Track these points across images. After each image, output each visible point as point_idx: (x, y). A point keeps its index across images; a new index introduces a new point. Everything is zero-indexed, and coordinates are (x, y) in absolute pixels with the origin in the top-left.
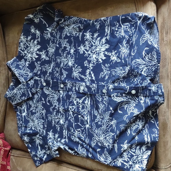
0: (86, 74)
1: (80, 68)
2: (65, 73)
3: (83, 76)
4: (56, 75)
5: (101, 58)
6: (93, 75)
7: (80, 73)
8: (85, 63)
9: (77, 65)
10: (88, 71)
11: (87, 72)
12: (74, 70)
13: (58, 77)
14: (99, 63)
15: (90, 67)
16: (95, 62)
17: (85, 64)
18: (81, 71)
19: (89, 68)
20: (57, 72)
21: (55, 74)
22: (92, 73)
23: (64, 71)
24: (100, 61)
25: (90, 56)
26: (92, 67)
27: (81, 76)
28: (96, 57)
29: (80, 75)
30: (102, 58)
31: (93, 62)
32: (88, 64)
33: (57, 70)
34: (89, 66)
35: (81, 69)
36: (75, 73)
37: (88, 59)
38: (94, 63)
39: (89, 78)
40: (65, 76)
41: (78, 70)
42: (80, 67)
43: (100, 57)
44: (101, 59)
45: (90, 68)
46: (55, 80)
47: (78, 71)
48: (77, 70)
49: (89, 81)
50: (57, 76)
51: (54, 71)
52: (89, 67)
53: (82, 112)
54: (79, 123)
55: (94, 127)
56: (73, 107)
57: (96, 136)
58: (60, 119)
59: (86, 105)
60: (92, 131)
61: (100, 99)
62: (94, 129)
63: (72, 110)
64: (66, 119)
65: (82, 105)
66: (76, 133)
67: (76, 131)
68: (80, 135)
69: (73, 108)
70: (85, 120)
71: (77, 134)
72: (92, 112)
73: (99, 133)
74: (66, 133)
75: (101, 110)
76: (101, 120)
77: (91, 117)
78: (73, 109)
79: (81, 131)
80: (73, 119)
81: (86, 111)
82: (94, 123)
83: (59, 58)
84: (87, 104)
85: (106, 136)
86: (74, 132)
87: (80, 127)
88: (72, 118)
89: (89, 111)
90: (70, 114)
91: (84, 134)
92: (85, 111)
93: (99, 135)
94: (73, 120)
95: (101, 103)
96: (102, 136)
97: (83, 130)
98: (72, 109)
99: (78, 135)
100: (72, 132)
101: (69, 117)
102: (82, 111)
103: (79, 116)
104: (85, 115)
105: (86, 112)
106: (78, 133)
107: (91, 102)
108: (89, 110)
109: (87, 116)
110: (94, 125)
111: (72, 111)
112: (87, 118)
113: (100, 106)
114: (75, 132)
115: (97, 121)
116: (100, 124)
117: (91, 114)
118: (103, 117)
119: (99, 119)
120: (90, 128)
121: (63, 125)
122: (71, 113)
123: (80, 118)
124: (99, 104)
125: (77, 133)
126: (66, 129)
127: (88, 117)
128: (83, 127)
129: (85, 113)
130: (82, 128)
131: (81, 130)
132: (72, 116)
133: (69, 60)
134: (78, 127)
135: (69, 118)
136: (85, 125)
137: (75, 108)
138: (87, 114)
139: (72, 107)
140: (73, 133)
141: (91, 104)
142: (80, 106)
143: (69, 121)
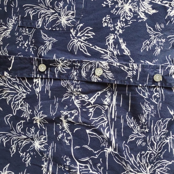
0: (107, 44)
1: (90, 31)
2: (50, 41)
3: (99, 48)
4: (23, 45)
5: (144, 12)
6: (123, 46)
7: (89, 40)
8: (104, 19)
9: (81, 25)
10: (112, 37)
11: (108, 40)
12: (74, 34)
13: (29, 50)
14: (140, 21)
15: (118, 29)
16: (129, 19)
17: (105, 22)
18: (92, 37)
19: (113, 32)
20: (26, 38)
21: (20, 41)
22: (121, 41)
23: (45, 37)
24: (142, 17)
25: (116, 7)
26: (122, 28)
27: (93, 47)
28: (131, 8)
29: (91, 45)
30: (147, 12)
31: (126, 19)
32: (111, 23)
33: (25, 34)
34: (114, 27)
35: (94, 34)
36: (76, 41)
37: (112, 12)
38: (126, 22)
39: (115, 53)
40: (50, 48)
41: (86, 35)
42: (91, 29)
43: (141, 10)
44: (143, 14)
45: (116, 32)
46: (20, 55)
47: (86, 38)
48: (84, 36)
49: (113, 58)
50: (26, 48)
51: (18, 36)
52: (115, 30)
53: (96, 123)
54: (86, 146)
55: (125, 152)
56: (73, 112)
57: (132, 170)
58: (32, 139)
59: (107, 107)
60: (122, 159)
61: (146, 94)
62: (127, 157)
63: (70, 119)
64: (51, 138)
65: (94, 107)
66: (78, 168)
67: (78, 163)
68: (89, 171)
69: (72, 115)
70: (103, 139)
71: (80, 169)
72: (122, 121)
73: (139, 163)
74: (51, 169)
75: (145, 116)
76: (143, 136)
77: (119, 132)
78: (73, 118)
79: (90, 161)
80: (69, 138)
81: (106, 119)
82: (126, 143)
83: (31, 7)
84: (109, 106)
85: (155, 168)
86: (72, 166)
87: (90, 154)
88: (68, 135)
89: (112, 120)
90: (63, 128)
91: (100, 167)
92: (103, 119)
93: (139, 167)
94: (70, 140)
95: (146, 103)
96: (148, 169)
97: (98, 159)
98: (70, 117)
99: (83, 171)
100: (69, 166)
101: (57, 134)
102: (96, 119)
103: (88, 131)
104: (104, 129)
105: (107, 122)
106: (82, 166)
107: (118, 100)
108: (113, 117)
109: (109, 130)
110: (125, 147)
111: (68, 122)
112: (110, 135)
113: (144, 109)
114: (76, 165)
115: (134, 139)
116: (140, 145)
117: (117, 126)
118: (150, 130)
119: (139, 135)
120: (116, 155)
121: (42, 152)
122: (65, 125)
123: (89, 134)
124: (142, 105)
125: (80, 166)
126: (49, 160)
127: (112, 133)
128: (98, 153)
129: (103, 124)
130: (95, 155)
131: (92, 159)
132: (69, 131)
133: (62, 13)
134: (82, 153)
135: (60, 136)
136: (103, 148)
137: (77, 114)
138: (108, 125)
139: (69, 112)
140: (70, 168)
141: (117, 105)
142: (91, 110)
143: (61, 143)
